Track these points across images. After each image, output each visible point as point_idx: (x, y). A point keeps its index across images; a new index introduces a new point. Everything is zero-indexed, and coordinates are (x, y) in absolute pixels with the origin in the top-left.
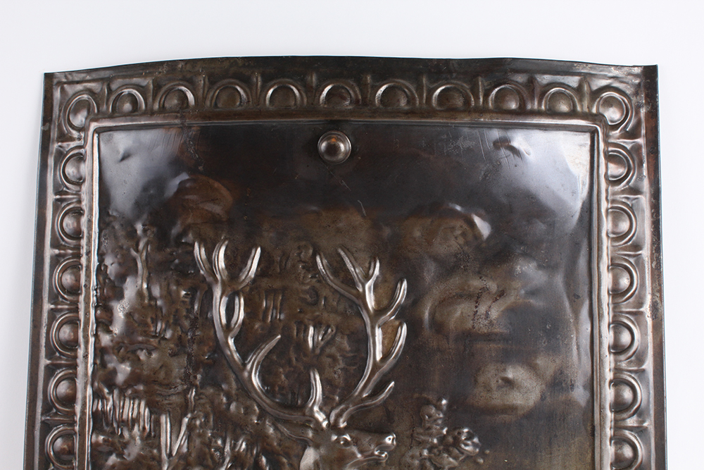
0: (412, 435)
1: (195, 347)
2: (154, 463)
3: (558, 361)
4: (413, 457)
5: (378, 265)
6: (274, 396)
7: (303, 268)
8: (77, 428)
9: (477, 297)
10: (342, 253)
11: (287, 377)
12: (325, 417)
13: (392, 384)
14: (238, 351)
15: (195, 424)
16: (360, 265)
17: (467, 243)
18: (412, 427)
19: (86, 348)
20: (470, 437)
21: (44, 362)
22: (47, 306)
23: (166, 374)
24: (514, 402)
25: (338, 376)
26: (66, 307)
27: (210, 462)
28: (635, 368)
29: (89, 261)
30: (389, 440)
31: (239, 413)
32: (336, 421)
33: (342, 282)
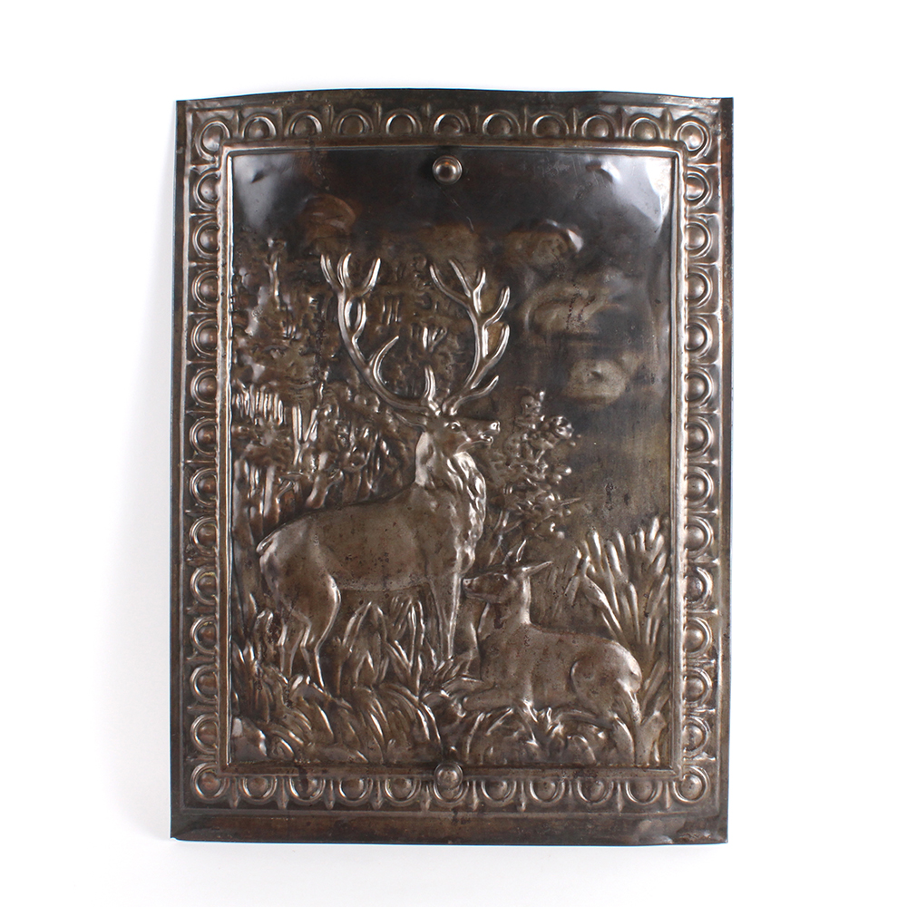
0: (514, 422)
1: (323, 347)
2: (288, 448)
3: (641, 358)
4: (514, 441)
5: (484, 274)
6: (393, 389)
7: (418, 276)
8: (218, 420)
9: (571, 302)
10: (453, 264)
11: (404, 372)
12: (437, 406)
13: (497, 378)
14: (361, 350)
15: (324, 415)
16: (468, 274)
17: (563, 255)
18: (514, 415)
19: (225, 349)
20: (564, 424)
21: (186, 362)
22: (187, 313)
23: (298, 371)
24: (603, 393)
25: (449, 372)
26: (205, 313)
27: (337, 447)
28: (707, 364)
29: (225, 271)
30: (493, 426)
31: (363, 403)
32: (448, 410)
33: (453, 289)
